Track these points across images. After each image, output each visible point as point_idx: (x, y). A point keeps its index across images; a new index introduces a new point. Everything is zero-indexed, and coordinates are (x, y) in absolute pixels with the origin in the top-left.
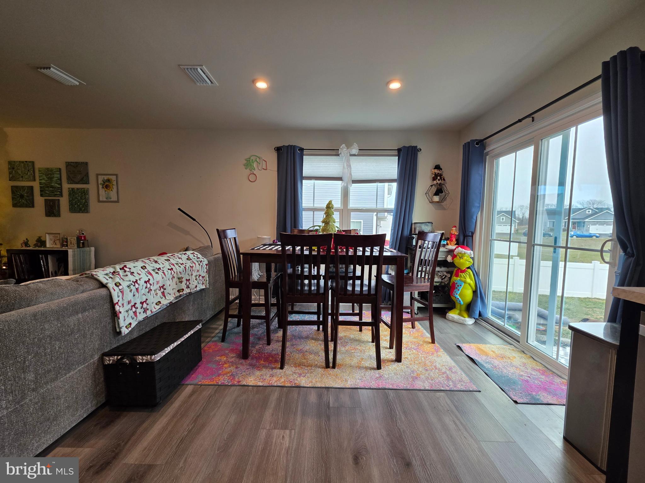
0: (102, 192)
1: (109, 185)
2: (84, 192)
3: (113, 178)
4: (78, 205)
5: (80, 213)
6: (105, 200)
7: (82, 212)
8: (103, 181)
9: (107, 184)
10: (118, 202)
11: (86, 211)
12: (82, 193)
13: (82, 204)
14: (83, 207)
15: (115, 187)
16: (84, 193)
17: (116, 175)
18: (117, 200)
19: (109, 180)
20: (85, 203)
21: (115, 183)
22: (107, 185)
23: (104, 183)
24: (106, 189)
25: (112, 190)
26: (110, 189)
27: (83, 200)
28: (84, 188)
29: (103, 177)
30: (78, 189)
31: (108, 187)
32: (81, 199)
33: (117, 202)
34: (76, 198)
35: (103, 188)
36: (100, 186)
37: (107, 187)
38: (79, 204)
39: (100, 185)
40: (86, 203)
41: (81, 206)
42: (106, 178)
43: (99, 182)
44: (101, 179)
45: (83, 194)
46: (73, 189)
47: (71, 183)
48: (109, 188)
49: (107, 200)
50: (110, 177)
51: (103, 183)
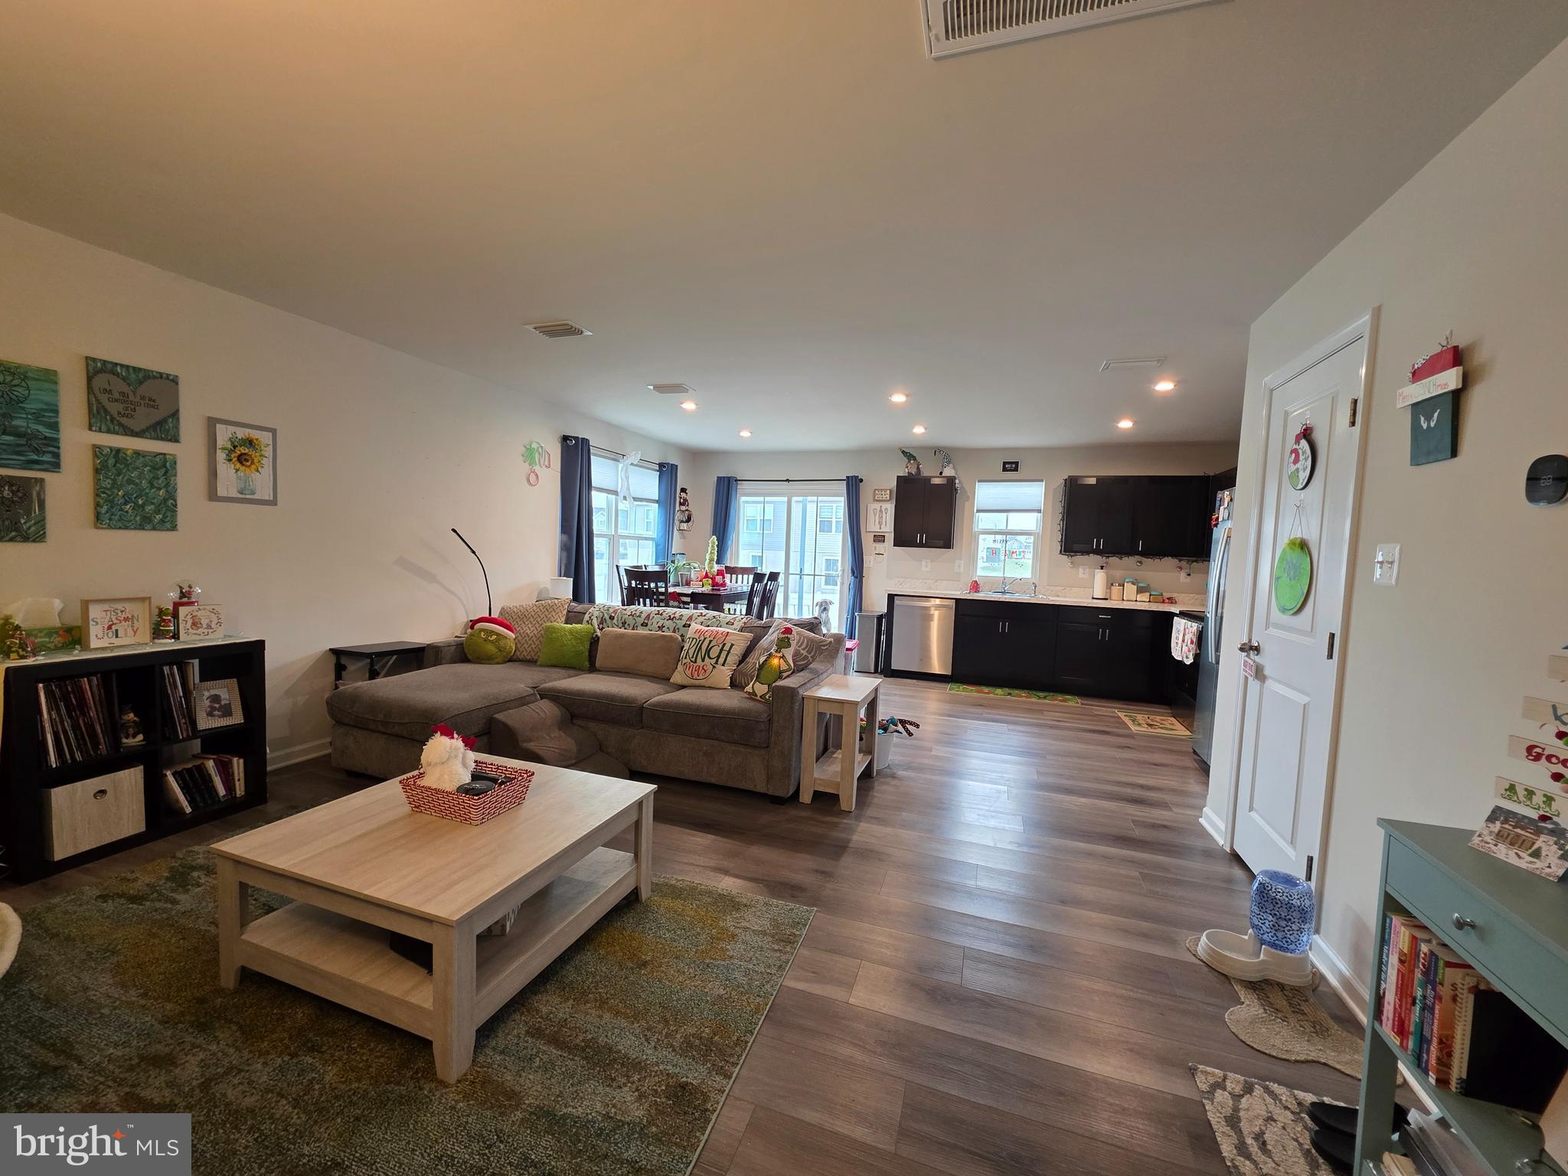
0: (227, 473)
1: (251, 456)
2: (164, 466)
3: (264, 438)
4: (136, 504)
5: (144, 529)
6: (234, 494)
7: (154, 529)
8: (232, 443)
9: (243, 451)
10: (276, 504)
11: (168, 525)
12: (154, 468)
13: (153, 503)
14: (158, 512)
15: (267, 463)
16: (163, 470)
17: (274, 431)
18: (272, 499)
19: (250, 442)
20: (165, 500)
21: (268, 452)
22: (243, 453)
23: (235, 447)
24: (238, 465)
25: (258, 471)
26: (253, 467)
27: (160, 489)
28: (165, 454)
29: (232, 429)
30: (137, 454)
31: (247, 461)
32: (152, 486)
33: (273, 502)
34: (130, 481)
35: (230, 460)
36: (221, 456)
37: (242, 459)
38: (140, 502)
39: (219, 452)
40: (172, 501)
41: (149, 508)
42: (242, 433)
43: (220, 443)
44: (223, 435)
45: (160, 473)
46: (118, 451)
47: (109, 431)
48: (248, 464)
49: (243, 496)
50: (255, 434)
51: (229, 446)
